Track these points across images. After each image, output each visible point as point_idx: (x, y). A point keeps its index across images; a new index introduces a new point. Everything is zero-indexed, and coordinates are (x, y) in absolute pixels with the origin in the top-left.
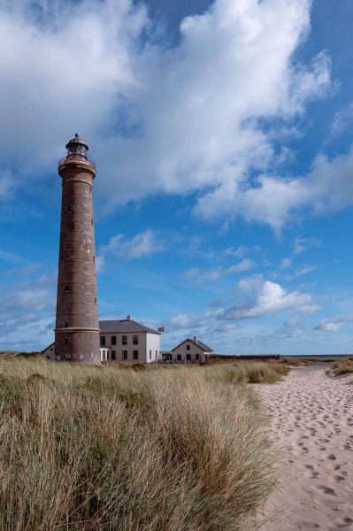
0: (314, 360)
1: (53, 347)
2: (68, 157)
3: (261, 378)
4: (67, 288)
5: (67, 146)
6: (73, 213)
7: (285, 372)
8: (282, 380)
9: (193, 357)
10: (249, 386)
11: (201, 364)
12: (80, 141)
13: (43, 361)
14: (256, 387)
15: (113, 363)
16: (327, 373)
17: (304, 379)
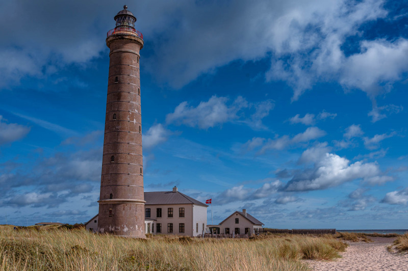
0: (372, 236)
1: (97, 219)
2: (116, 28)
3: (316, 254)
4: (113, 158)
5: (115, 18)
6: (120, 83)
7: (342, 249)
8: (340, 257)
9: (242, 231)
10: (303, 262)
11: (251, 238)
12: (128, 13)
13: (86, 233)
14: (311, 263)
15: (159, 236)
16: (388, 249)
17: (363, 255)
